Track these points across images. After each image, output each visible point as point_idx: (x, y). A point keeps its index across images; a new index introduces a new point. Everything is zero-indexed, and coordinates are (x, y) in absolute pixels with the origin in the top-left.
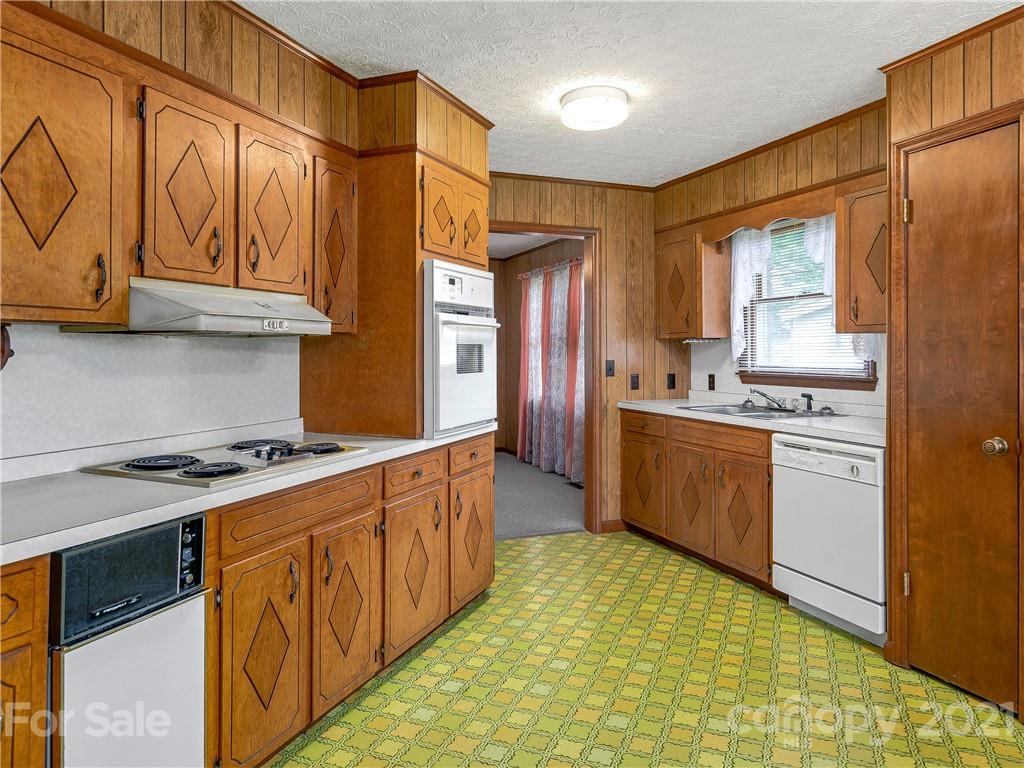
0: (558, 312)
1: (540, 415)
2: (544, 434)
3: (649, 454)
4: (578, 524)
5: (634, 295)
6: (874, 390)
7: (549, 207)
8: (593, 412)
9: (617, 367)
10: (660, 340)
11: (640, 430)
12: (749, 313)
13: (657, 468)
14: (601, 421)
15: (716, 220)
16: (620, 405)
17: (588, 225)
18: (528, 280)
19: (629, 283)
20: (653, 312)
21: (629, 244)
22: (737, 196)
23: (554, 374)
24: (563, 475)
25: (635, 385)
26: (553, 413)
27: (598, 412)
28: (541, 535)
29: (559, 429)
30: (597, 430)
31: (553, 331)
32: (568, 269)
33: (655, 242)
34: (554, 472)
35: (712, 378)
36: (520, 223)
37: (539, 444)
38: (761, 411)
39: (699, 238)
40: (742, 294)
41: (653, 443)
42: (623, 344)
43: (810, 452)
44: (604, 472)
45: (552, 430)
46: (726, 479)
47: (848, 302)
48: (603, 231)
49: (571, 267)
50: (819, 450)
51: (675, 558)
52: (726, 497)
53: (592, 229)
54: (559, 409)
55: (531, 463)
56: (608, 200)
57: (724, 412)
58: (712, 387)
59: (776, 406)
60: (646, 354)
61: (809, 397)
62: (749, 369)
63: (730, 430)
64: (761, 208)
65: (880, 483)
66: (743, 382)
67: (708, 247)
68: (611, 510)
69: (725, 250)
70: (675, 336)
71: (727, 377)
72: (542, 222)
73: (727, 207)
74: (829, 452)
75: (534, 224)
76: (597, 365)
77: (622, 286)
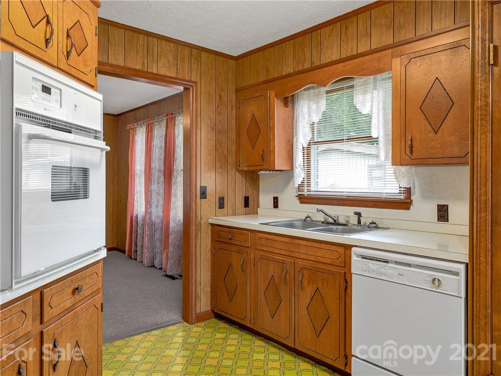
0: (157, 151)
1: (143, 225)
2: (146, 239)
3: (236, 260)
4: (176, 316)
5: (221, 136)
6: (409, 209)
7: (155, 59)
8: (189, 227)
9: (208, 192)
10: (239, 172)
11: (228, 241)
12: (307, 151)
13: (243, 271)
14: (196, 234)
15: (287, 80)
16: (210, 221)
17: (187, 78)
18: (134, 129)
19: (217, 126)
20: (234, 150)
21: (218, 98)
22: (305, 60)
23: (154, 196)
24: (161, 269)
25: (221, 206)
26: (152, 224)
27: (194, 228)
28: (147, 331)
29: (158, 236)
30: (193, 242)
31: (153, 165)
32: (165, 121)
33: (236, 98)
34: (154, 266)
35: (276, 199)
36: (130, 69)
37: (142, 246)
38: (321, 226)
39: (273, 94)
40: (302, 138)
41: (239, 252)
42: (213, 174)
43: (389, 265)
44: (198, 274)
45: (152, 236)
46: (305, 282)
47: (403, 140)
48: (199, 84)
49: (167, 119)
50: (397, 263)
51: (259, 343)
52: (305, 297)
53: (190, 81)
54: (158, 221)
55: (136, 259)
56: (202, 61)
57: (291, 225)
58: (276, 205)
59: (331, 220)
60: (230, 181)
61: (359, 215)
62: (306, 193)
63: (309, 243)
64: (326, 69)
65: (463, 295)
66: (301, 202)
67: (279, 101)
68: (203, 304)
69: (290, 105)
70: (251, 168)
71: (288, 198)
72: (150, 70)
73: (297, 70)
74: (409, 265)
75: (142, 71)
76: (194, 191)
77: (213, 128)
